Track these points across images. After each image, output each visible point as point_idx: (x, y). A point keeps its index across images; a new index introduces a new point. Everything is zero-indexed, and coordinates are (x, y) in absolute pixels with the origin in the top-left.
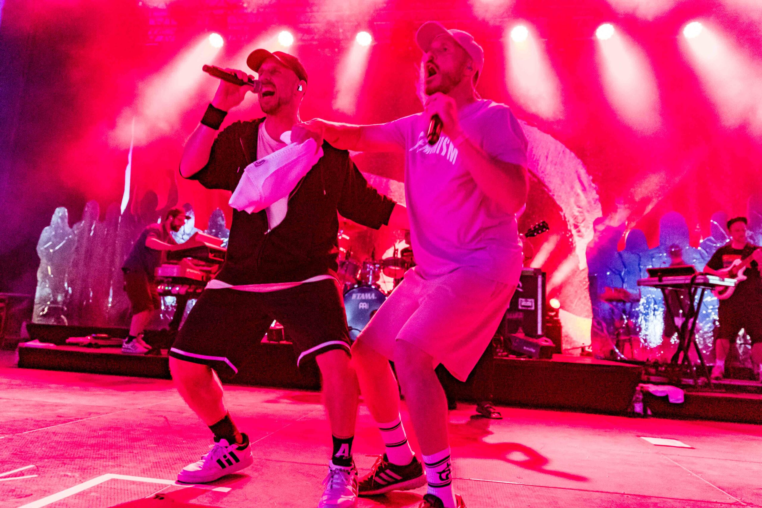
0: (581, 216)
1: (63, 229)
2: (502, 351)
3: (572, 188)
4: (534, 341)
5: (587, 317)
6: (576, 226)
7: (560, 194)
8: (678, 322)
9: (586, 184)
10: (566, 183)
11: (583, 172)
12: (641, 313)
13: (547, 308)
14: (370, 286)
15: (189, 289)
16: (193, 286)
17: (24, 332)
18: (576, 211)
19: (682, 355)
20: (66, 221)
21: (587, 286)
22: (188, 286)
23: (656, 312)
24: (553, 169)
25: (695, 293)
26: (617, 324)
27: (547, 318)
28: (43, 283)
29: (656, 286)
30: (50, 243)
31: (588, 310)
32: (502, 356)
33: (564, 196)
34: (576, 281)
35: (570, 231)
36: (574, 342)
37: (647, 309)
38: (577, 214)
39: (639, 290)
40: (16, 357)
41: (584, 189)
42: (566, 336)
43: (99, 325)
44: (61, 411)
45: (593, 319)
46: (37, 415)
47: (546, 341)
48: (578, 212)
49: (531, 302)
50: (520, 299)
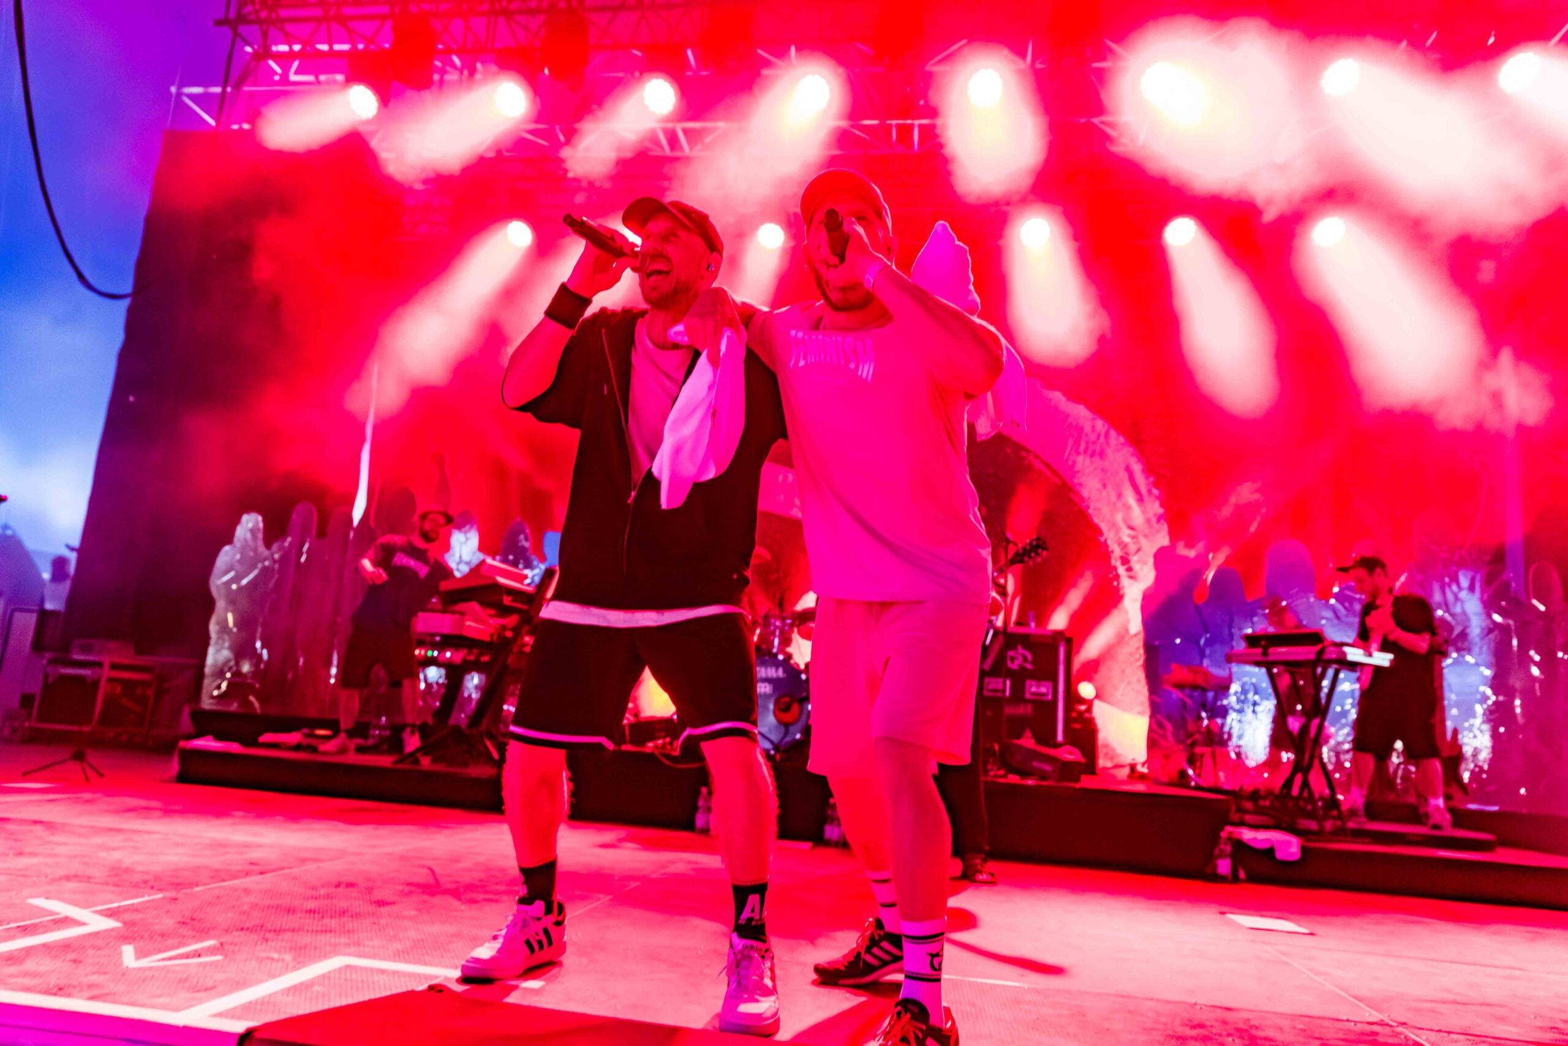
0: (1134, 543)
1: (255, 550)
2: (995, 768)
3: (1120, 495)
4: (1051, 752)
5: (1141, 713)
6: (1125, 561)
7: (1098, 505)
8: (1294, 724)
9: (1143, 489)
10: (1109, 488)
11: (1137, 468)
12: (1232, 708)
13: (1073, 697)
14: (776, 655)
15: (469, 653)
16: (475, 651)
17: (186, 723)
18: (1125, 535)
19: (1298, 779)
20: (260, 535)
21: (1141, 662)
22: (465, 651)
23: (1257, 708)
24: (1088, 462)
25: (1323, 676)
26: (1191, 726)
27: (1074, 715)
28: (221, 641)
29: (1258, 664)
30: (231, 574)
31: (1142, 703)
32: (996, 776)
33: (1105, 510)
34: (1124, 652)
35: (1115, 568)
36: (1118, 755)
37: (1243, 702)
38: (1127, 540)
39: (1230, 669)
40: (174, 767)
41: (1140, 499)
42: (1106, 746)
43: (312, 713)
44: (255, 855)
45: (1151, 717)
46: (215, 861)
47: (1070, 753)
48: (1129, 536)
49: (1048, 688)
50: (1028, 682)
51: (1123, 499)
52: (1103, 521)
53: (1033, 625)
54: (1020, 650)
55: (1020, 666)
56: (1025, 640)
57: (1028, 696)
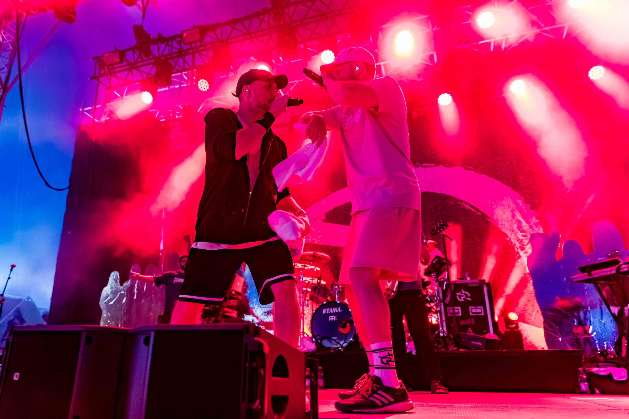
0: (526, 239)
1: (117, 287)
3: (513, 216)
6: (523, 249)
9: (525, 212)
11: (520, 202)
13: (507, 321)
18: (520, 235)
30: (108, 299)
33: (507, 224)
35: (518, 253)
38: (522, 238)
41: (525, 217)
48: (523, 236)
49: (480, 309)
50: (470, 307)
51: (515, 218)
52: (507, 230)
53: (469, 279)
54: (463, 292)
55: (464, 299)
56: (465, 286)
57: (471, 314)
